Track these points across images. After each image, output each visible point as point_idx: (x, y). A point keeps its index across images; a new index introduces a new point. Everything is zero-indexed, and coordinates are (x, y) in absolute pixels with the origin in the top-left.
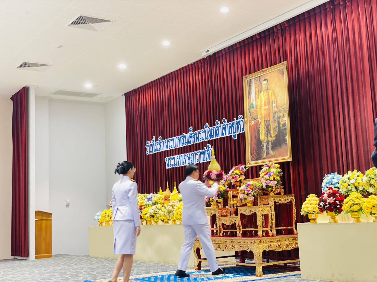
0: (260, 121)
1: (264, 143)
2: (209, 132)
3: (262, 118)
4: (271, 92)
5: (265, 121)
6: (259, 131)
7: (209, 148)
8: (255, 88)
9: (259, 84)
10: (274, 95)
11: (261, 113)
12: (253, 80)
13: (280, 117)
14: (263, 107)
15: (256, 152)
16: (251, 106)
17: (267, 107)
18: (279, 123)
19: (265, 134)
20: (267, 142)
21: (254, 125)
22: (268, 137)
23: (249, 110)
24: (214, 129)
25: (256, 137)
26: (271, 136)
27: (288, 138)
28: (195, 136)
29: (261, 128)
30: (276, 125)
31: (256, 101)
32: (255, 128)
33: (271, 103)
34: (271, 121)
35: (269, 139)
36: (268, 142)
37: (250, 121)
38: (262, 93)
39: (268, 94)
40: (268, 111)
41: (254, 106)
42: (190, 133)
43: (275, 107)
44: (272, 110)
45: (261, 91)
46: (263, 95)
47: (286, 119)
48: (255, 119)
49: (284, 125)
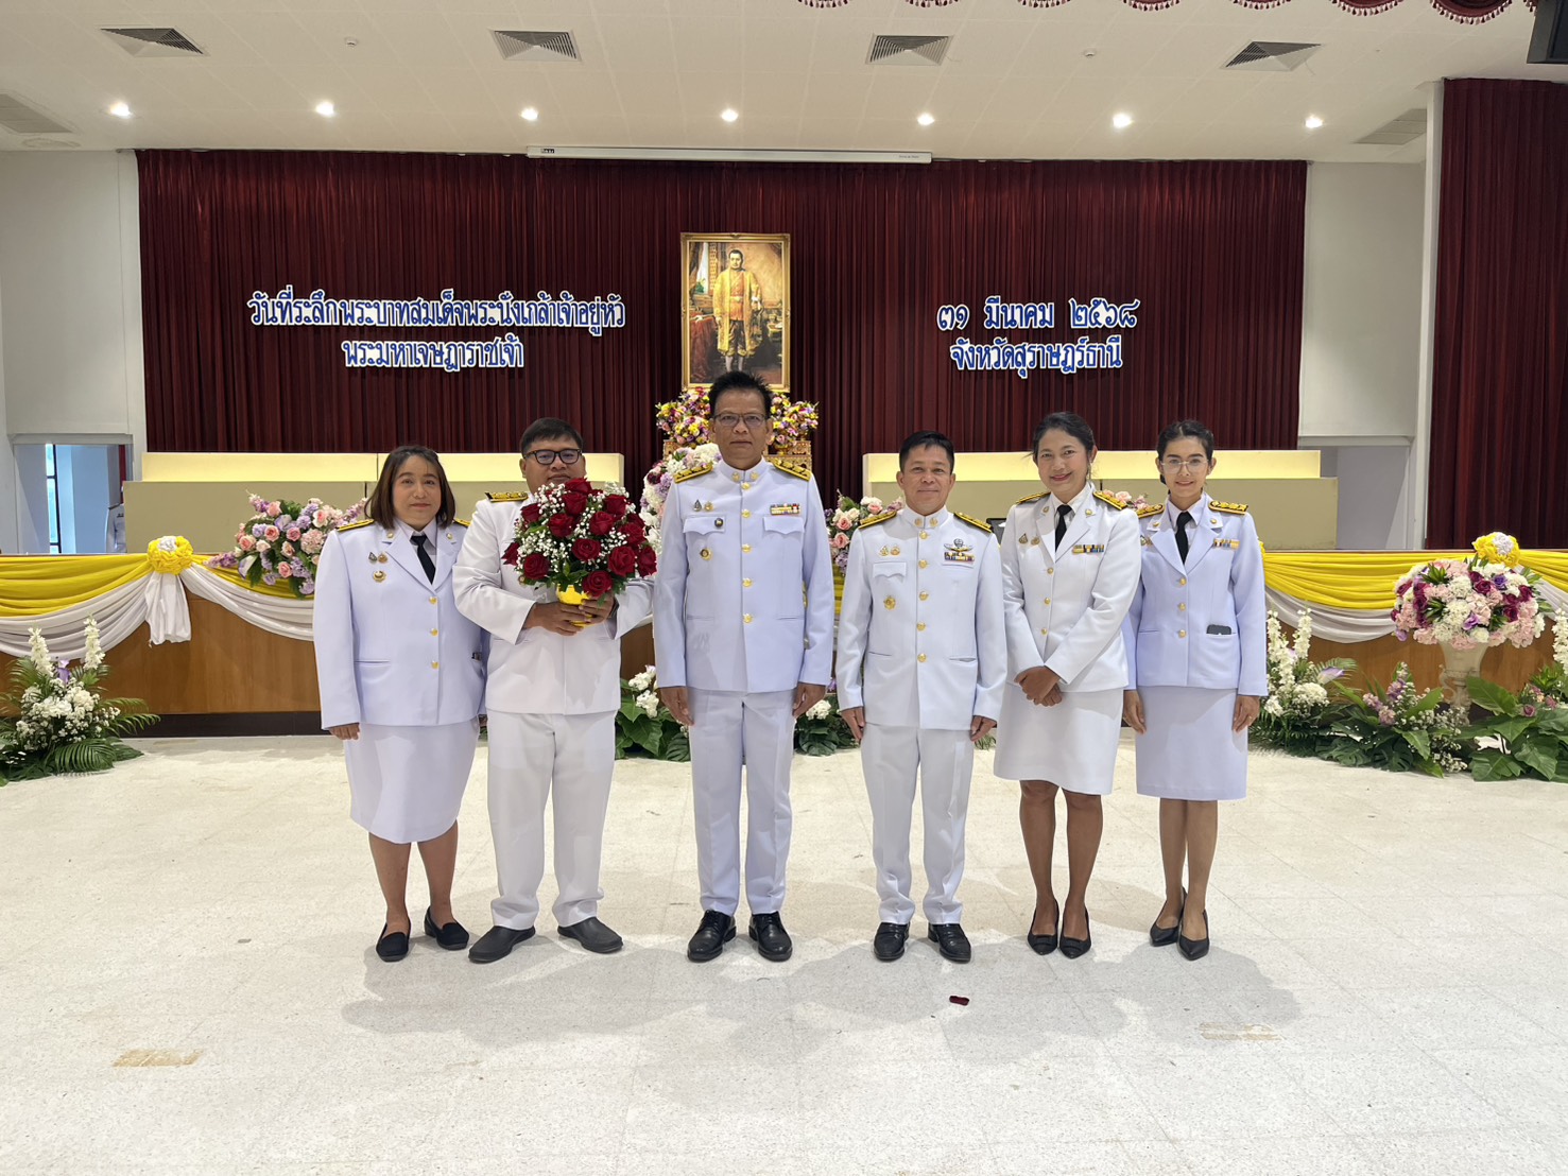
0: (718, 319)
1: (727, 358)
2: (516, 311)
3: (722, 314)
4: (748, 276)
5: (730, 320)
6: (714, 337)
7: (512, 341)
8: (709, 260)
9: (720, 254)
10: (756, 281)
11: (722, 306)
12: (705, 245)
13: (768, 320)
14: (728, 298)
15: (705, 368)
16: (697, 289)
17: (738, 298)
18: (765, 330)
19: (730, 342)
20: (733, 355)
21: (701, 322)
22: (736, 349)
23: (691, 294)
24: (532, 306)
25: (705, 343)
26: (744, 348)
27: (784, 355)
28: (465, 310)
29: (720, 331)
30: (757, 330)
31: (710, 283)
32: (705, 328)
33: (747, 293)
34: (745, 323)
35: (739, 352)
36: (736, 357)
37: (693, 314)
38: (726, 273)
39: (742, 277)
40: (739, 306)
41: (706, 290)
42: (445, 301)
43: (756, 302)
44: (750, 306)
45: (723, 269)
46: (728, 278)
47: (782, 325)
48: (704, 313)
49: (778, 334)
